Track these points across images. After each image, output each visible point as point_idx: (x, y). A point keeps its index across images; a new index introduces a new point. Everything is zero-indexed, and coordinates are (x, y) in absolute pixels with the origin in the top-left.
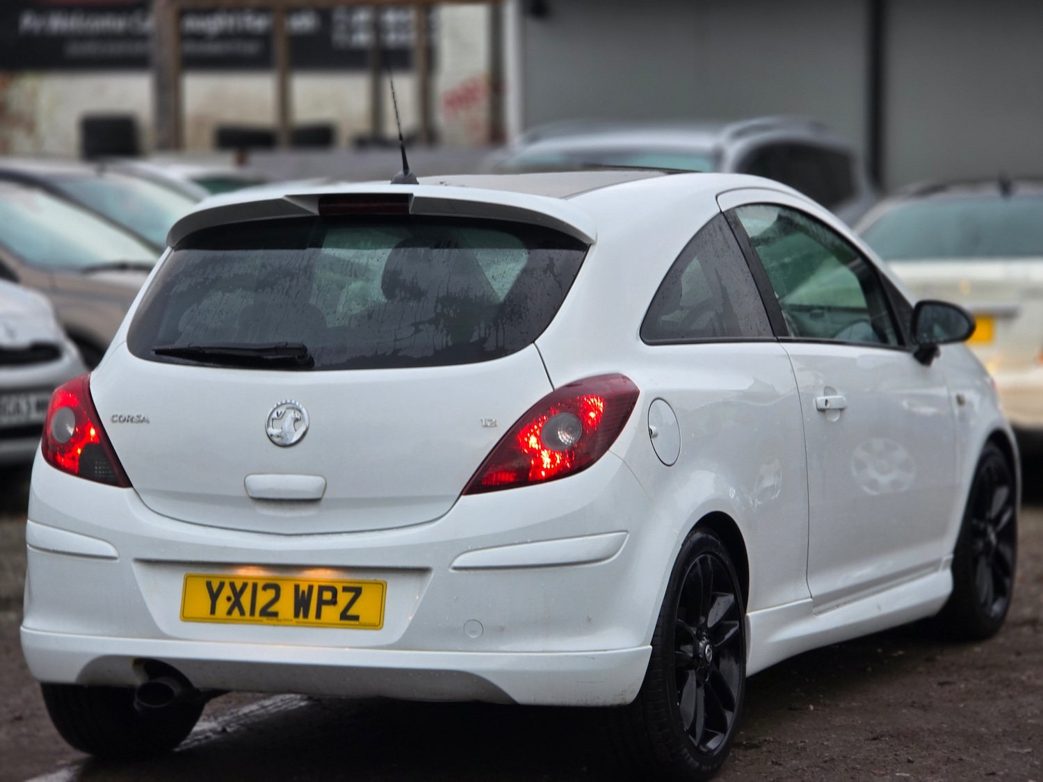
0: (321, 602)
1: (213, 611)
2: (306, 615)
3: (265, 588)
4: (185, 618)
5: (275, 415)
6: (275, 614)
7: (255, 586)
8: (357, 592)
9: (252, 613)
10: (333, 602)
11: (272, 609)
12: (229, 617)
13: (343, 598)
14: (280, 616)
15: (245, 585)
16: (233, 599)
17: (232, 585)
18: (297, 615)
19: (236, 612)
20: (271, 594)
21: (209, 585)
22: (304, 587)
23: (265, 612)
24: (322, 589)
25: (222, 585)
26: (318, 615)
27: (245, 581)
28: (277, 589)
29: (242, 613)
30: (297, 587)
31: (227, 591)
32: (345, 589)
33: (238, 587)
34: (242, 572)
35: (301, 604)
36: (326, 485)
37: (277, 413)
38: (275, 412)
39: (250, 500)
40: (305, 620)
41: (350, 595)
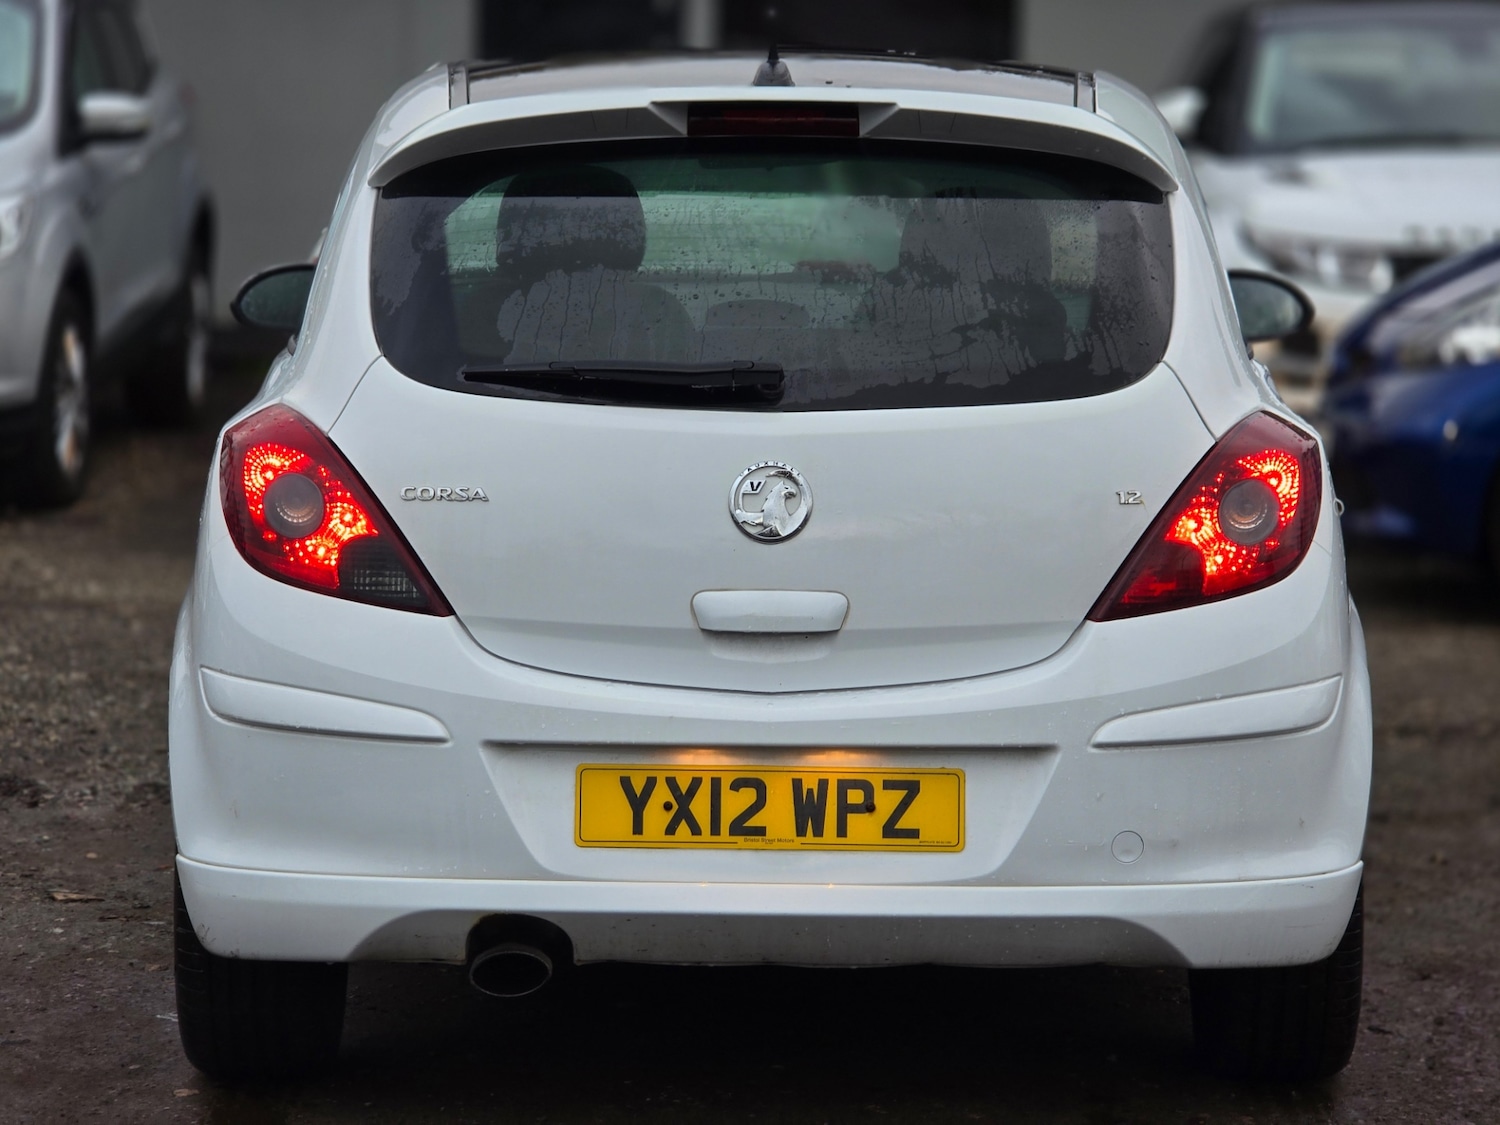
0: (844, 809)
1: (638, 828)
2: (818, 832)
3: (737, 785)
4: (583, 841)
5: (746, 487)
6: (760, 831)
7: (716, 784)
8: (912, 789)
9: (715, 829)
10: (869, 807)
11: (754, 822)
12: (670, 838)
13: (887, 802)
14: (770, 834)
15: (696, 783)
16: (676, 807)
17: (672, 783)
18: (801, 831)
19: (683, 829)
20: (748, 796)
21: (626, 783)
22: (810, 783)
23: (739, 828)
24: (844, 786)
25: (651, 783)
26: (842, 831)
27: (697, 775)
28: (760, 787)
29: (696, 830)
30: (797, 784)
31: (662, 794)
32: (889, 785)
33: (684, 785)
34: (686, 759)
35: (808, 813)
36: (848, 607)
37: (752, 484)
38: (748, 482)
39: (700, 634)
40: (818, 840)
41: (900, 795)
